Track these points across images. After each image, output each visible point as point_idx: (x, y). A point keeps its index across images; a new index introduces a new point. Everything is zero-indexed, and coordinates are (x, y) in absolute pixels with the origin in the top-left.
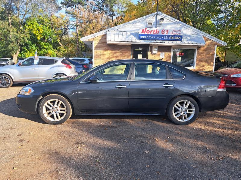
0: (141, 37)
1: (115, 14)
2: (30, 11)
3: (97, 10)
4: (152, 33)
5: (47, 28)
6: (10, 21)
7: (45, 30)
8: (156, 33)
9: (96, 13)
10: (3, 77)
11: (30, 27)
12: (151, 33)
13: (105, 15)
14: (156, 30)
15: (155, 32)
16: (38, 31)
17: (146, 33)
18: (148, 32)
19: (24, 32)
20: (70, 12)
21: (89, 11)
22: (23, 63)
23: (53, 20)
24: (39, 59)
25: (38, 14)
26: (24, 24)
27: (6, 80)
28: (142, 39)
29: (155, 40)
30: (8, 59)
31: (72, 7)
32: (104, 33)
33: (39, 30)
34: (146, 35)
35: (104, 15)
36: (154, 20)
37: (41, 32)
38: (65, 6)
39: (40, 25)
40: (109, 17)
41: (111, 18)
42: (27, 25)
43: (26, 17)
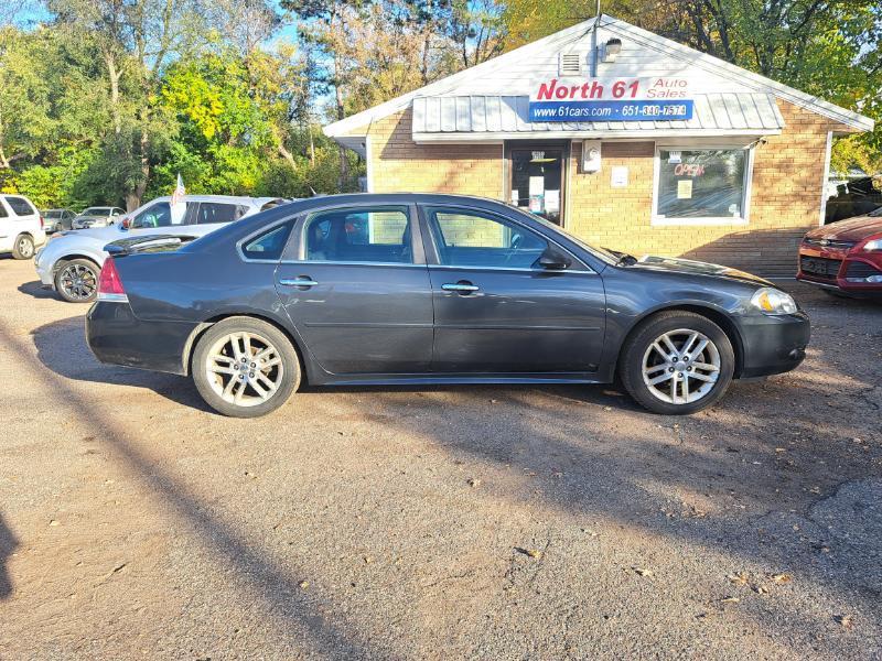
0: (537, 113)
1: (472, 30)
2: (177, 40)
3: (408, 20)
4: (578, 97)
5: (236, 95)
6: (114, 77)
7: (229, 105)
8: (592, 96)
9: (407, 31)
10: (77, 266)
11: (178, 94)
12: (572, 96)
13: (437, 38)
14: (590, 85)
15: (588, 93)
16: (204, 109)
17: (554, 98)
18: (562, 92)
19: (160, 113)
20: (313, 34)
21: (379, 27)
22: (136, 218)
23: (255, 65)
24: (187, 203)
25: (205, 49)
26: (159, 84)
27: (86, 277)
28: (540, 120)
29: (590, 122)
30: (112, 209)
31: (320, 17)
32: (406, 107)
33: (208, 106)
34: (556, 105)
35: (434, 38)
36: (584, 48)
37: (217, 112)
38: (294, 14)
39: (212, 86)
40: (453, 44)
41: (461, 46)
42: (168, 89)
43: (166, 60)
